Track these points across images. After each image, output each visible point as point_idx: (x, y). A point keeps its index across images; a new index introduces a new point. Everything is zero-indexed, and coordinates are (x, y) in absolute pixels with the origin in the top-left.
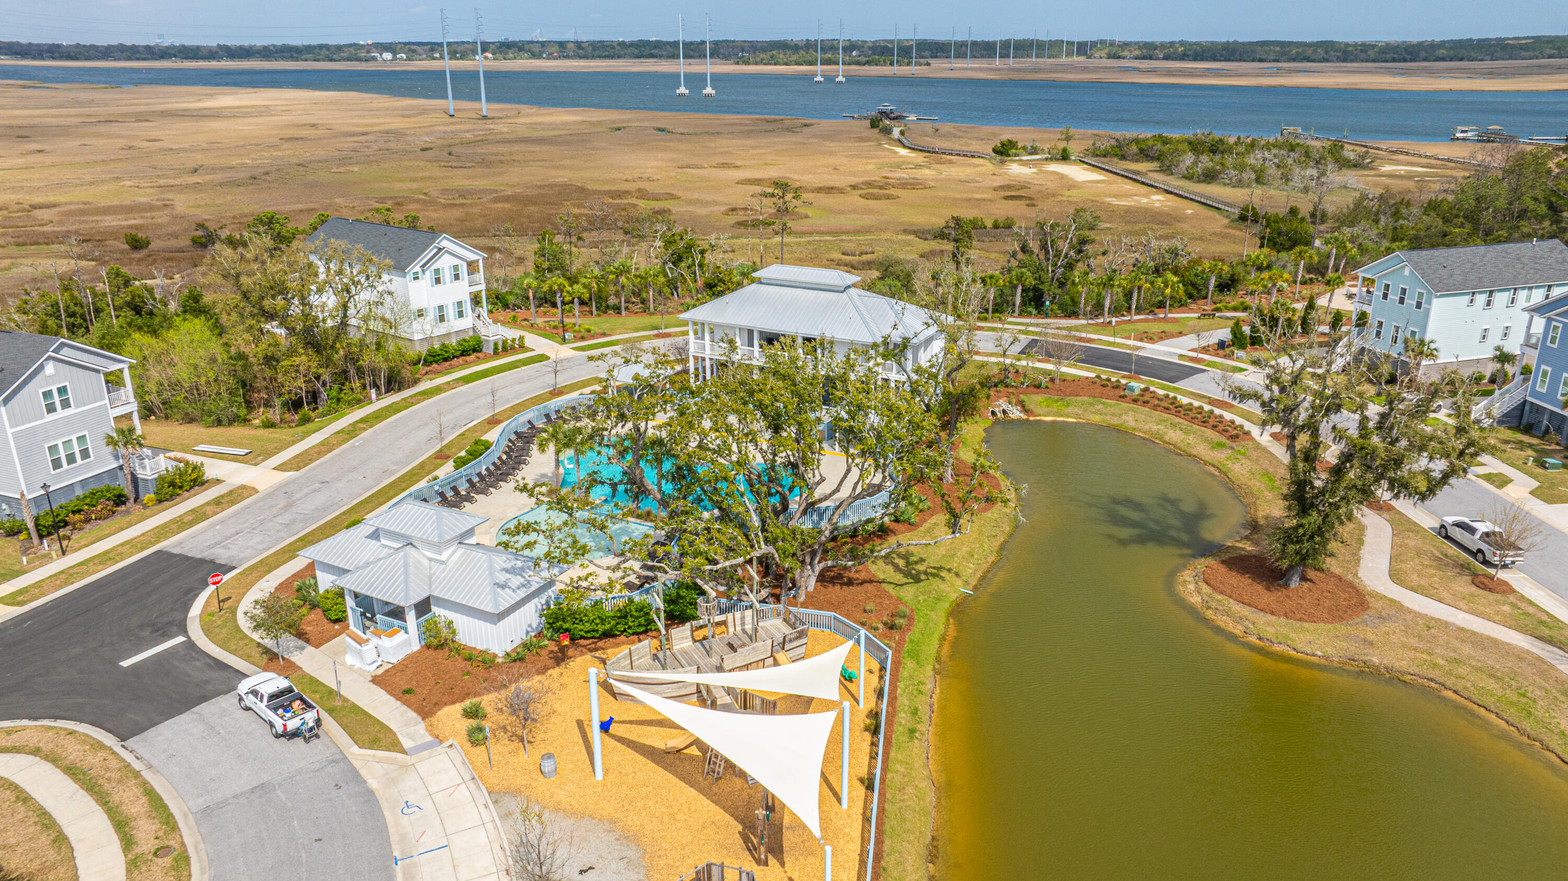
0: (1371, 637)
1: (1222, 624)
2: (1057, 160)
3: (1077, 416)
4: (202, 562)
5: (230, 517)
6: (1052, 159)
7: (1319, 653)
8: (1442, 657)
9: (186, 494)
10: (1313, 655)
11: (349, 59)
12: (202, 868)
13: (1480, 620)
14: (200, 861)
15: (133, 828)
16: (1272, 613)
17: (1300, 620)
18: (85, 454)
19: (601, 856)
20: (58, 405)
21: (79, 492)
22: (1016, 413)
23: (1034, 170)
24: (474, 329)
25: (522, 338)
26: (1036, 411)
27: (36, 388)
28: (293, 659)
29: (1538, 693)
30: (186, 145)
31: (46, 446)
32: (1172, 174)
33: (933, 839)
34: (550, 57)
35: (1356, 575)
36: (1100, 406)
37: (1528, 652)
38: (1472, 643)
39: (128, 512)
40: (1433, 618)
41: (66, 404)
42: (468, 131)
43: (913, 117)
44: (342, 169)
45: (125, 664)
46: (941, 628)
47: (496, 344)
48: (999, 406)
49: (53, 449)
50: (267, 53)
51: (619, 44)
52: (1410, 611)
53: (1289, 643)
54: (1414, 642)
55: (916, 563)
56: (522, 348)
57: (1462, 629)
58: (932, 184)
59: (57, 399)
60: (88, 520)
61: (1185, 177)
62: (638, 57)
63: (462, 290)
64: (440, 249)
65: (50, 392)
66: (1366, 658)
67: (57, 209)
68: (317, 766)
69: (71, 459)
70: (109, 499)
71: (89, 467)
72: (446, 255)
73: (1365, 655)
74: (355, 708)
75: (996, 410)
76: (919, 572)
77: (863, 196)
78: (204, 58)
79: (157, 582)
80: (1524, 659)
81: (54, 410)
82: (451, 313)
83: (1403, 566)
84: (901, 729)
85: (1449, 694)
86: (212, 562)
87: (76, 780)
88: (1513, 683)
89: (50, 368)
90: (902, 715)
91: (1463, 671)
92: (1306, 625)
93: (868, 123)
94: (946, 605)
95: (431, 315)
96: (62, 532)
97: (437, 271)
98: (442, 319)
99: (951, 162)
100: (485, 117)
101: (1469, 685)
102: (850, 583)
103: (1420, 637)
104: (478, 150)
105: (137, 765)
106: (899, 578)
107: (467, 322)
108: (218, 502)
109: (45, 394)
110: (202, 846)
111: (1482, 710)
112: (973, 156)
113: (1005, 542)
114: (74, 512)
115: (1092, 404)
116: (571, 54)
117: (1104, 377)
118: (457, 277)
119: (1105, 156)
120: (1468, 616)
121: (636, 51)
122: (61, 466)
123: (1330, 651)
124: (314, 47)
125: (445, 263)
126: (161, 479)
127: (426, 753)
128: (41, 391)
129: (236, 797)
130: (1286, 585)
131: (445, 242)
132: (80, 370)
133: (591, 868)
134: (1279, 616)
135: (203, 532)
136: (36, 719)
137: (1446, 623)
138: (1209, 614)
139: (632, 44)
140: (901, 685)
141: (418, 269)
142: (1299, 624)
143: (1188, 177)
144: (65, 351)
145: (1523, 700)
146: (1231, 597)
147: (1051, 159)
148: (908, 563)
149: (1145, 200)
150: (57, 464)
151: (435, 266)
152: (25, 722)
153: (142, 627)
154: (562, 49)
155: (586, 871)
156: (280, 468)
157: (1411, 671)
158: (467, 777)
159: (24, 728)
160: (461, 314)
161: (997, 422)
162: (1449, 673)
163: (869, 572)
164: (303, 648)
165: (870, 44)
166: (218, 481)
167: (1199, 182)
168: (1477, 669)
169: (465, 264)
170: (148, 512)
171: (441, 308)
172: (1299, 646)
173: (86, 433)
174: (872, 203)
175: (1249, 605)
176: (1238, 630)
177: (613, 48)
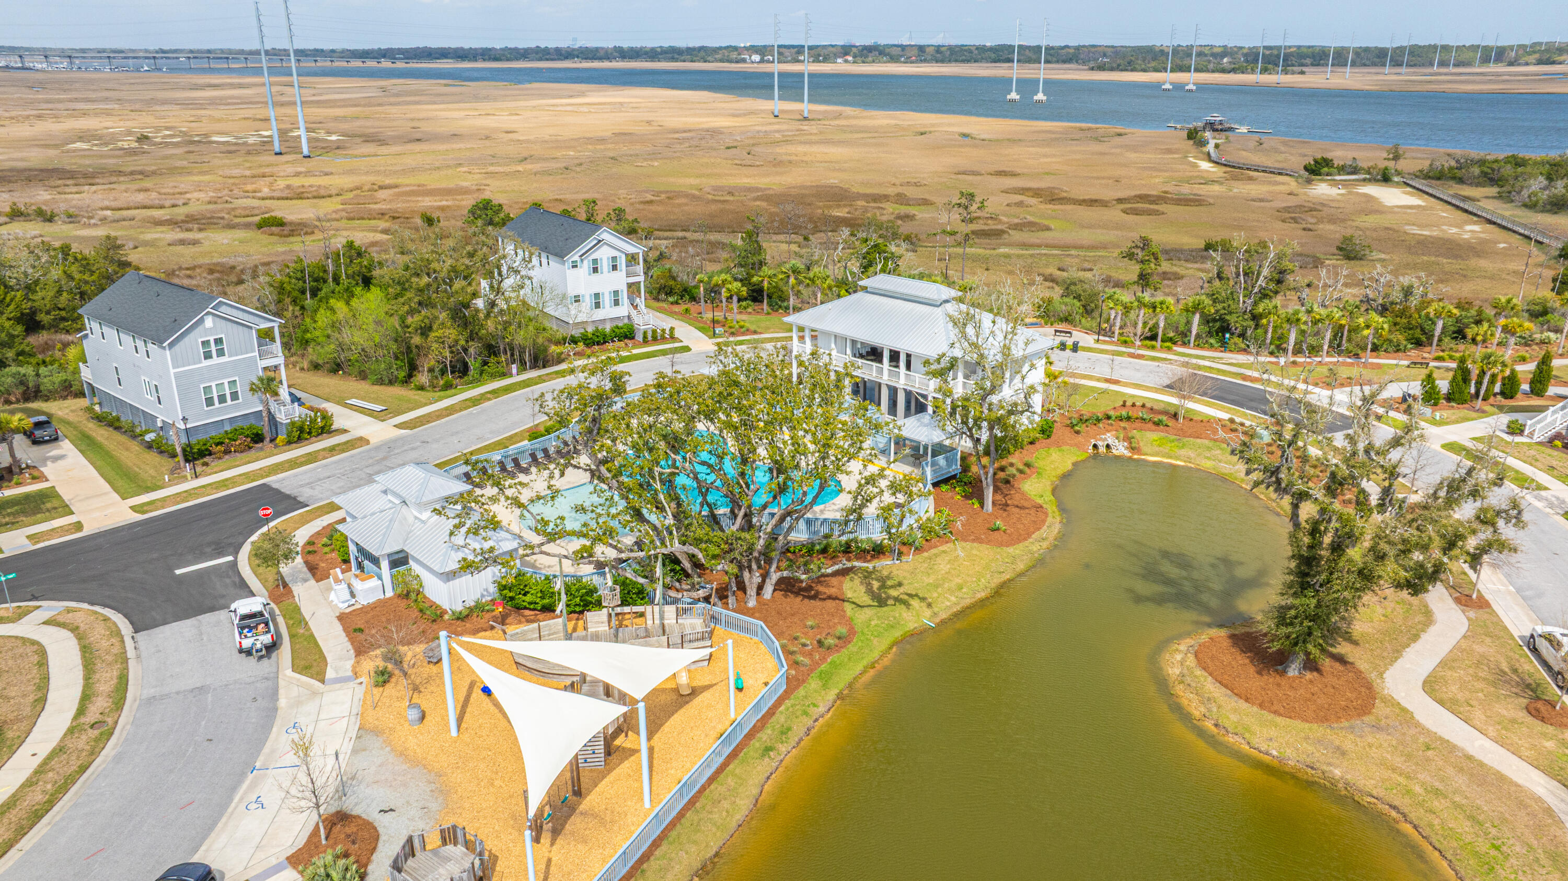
0: (1348, 745)
1: (1184, 702)
2: (1378, 181)
3: (1189, 460)
4: (288, 497)
5: (335, 462)
6: (1373, 180)
7: (1275, 753)
8: (1423, 784)
9: (314, 439)
10: (1267, 754)
11: (721, 61)
12: (116, 744)
13: (1502, 751)
14: (118, 739)
15: (91, 702)
16: (1247, 700)
17: (1275, 712)
18: (235, 396)
19: (408, 802)
20: (214, 353)
21: (228, 428)
22: (1120, 449)
23: (1343, 191)
24: (629, 317)
25: (672, 329)
26: (1145, 449)
27: (197, 337)
28: (294, 588)
29: (1518, 849)
30: (532, 138)
31: (202, 386)
32: (1512, 201)
33: (717, 855)
34: (908, 61)
35: (1381, 675)
36: (1219, 452)
37: (1539, 800)
38: (1472, 775)
39: (262, 449)
40: (1441, 739)
41: (221, 353)
42: (778, 131)
43: (1244, 130)
44: (645, 164)
45: (178, 572)
46: (876, 655)
47: (645, 333)
48: (1105, 439)
49: (207, 389)
50: (653, 54)
51: (978, 48)
52: (1418, 725)
53: (1247, 735)
54: (1398, 761)
55: (892, 587)
56: (673, 338)
57: (1470, 758)
58: (1211, 201)
59: (213, 348)
60: (227, 452)
61: (1525, 206)
62: (995, 61)
63: (619, 280)
64: (600, 241)
65: (208, 341)
66: (1325, 768)
67: (396, 190)
68: (253, 679)
69: (222, 399)
70: (247, 436)
71: (237, 407)
72: (605, 247)
73: (1330, 764)
74: (312, 639)
75: (1100, 443)
76: (889, 597)
77: (1125, 211)
78: (601, 59)
79: (244, 509)
80: (1526, 807)
81: (211, 357)
82: (607, 300)
83: (1449, 673)
84: (757, 745)
85: (1407, 828)
86: (295, 498)
87: (84, 657)
88: (1494, 831)
89: (209, 322)
90: (769, 731)
91: (1437, 804)
92: (1279, 720)
93: (1184, 134)
94: (897, 634)
95: (588, 302)
96: (206, 459)
97: (595, 261)
98: (597, 305)
99: (1251, 178)
100: (806, 119)
101: (1436, 822)
102: (814, 597)
103: (1409, 757)
104: (778, 150)
105: (131, 653)
106: (866, 599)
107: (623, 310)
108: (332, 450)
109: (203, 343)
110: (128, 727)
111: (1437, 854)
112: (1280, 174)
113: (1010, 580)
114: (217, 444)
115: (1209, 449)
116: (929, 57)
117: (1238, 420)
118: (615, 268)
119: (1439, 179)
120: (1488, 744)
121: (993, 56)
122: (213, 404)
123: (1289, 752)
124: (693, 49)
125: (604, 254)
126: (293, 423)
127: (338, 686)
128: (200, 340)
129: (178, 693)
130: (1283, 673)
131: (606, 235)
132: (235, 326)
133: (391, 810)
134: (1253, 704)
135: (305, 472)
136: (92, 604)
137: (1455, 746)
138: (1179, 689)
139: (992, 49)
140: (788, 703)
141: (576, 258)
142: (1271, 716)
143: (1531, 206)
144: (223, 309)
145: (1493, 853)
146: (1211, 674)
147: (1370, 180)
148: (883, 586)
149: (1454, 230)
150: (210, 402)
151: (594, 256)
152: (85, 606)
153: (209, 544)
154: (921, 53)
155: (386, 812)
156: (398, 426)
157: (1375, 793)
158: (354, 712)
159: (80, 610)
160: (617, 303)
161: (1096, 456)
162: (1421, 804)
163: (840, 589)
164: (306, 580)
165: (1245, 51)
166: (346, 431)
167: (1542, 211)
168: (1458, 806)
169: (623, 256)
170: (275, 451)
171: (597, 295)
172: (1255, 741)
173: (237, 378)
174: (1131, 218)
175: (1226, 686)
176: (1196, 710)
177: (970, 52)
